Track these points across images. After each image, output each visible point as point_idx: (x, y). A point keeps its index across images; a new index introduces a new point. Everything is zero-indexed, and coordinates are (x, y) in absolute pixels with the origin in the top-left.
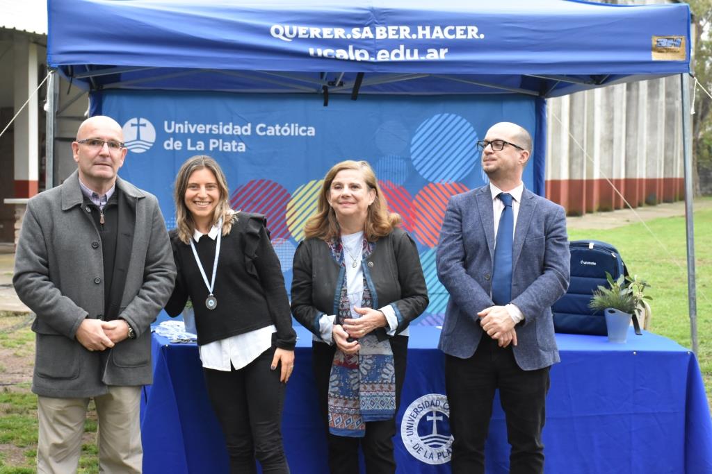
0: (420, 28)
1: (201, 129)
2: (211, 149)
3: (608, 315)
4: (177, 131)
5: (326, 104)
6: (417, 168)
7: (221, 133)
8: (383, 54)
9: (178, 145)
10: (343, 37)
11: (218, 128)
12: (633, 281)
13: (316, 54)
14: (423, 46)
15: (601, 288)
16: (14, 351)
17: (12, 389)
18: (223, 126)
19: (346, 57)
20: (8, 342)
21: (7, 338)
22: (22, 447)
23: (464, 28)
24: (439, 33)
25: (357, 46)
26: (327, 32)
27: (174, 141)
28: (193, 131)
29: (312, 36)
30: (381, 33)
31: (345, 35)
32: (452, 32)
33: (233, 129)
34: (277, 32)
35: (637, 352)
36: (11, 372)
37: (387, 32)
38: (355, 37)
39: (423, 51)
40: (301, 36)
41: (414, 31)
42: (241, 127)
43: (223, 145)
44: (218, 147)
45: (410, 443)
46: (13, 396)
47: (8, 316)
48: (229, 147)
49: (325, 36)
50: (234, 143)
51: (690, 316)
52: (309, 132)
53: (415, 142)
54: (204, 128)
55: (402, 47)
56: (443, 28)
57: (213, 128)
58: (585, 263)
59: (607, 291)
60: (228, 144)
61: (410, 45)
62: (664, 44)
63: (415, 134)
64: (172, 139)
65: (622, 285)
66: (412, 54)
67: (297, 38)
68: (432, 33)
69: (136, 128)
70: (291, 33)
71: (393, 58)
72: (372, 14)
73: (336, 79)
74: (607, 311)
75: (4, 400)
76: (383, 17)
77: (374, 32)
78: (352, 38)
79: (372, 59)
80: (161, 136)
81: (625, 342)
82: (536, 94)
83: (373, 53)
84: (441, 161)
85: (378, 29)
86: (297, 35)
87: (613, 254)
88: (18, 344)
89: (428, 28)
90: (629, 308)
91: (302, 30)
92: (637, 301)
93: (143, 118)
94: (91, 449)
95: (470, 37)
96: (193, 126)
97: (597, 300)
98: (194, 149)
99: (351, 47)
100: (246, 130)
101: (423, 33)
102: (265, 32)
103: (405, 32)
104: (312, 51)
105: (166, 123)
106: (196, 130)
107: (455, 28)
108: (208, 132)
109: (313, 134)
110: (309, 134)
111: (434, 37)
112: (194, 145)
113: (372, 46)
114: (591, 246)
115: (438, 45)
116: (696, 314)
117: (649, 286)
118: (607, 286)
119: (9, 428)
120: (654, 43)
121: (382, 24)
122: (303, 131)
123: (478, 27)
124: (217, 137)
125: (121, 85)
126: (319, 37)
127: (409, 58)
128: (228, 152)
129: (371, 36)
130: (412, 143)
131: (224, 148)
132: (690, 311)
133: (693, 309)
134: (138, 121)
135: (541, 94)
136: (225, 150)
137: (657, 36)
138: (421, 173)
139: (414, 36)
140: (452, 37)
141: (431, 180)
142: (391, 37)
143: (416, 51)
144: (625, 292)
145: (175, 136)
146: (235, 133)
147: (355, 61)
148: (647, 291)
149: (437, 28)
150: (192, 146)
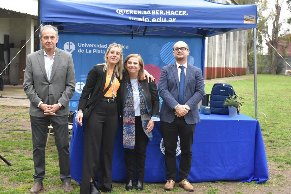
0: (166, 11)
1: (90, 46)
2: (94, 52)
3: (229, 108)
4: (82, 46)
5: (132, 38)
6: (162, 60)
7: (97, 47)
8: (154, 20)
9: (83, 51)
10: (141, 14)
11: (96, 46)
12: (238, 97)
13: (131, 19)
14: (167, 17)
15: (227, 99)
16: (27, 120)
17: (27, 132)
18: (98, 45)
19: (141, 20)
20: (25, 117)
21: (24, 115)
22: (30, 151)
23: (181, 11)
24: (173, 13)
25: (145, 17)
26: (135, 12)
27: (81, 50)
28: (88, 46)
29: (130, 13)
30: (154, 12)
31: (141, 13)
32: (177, 13)
33: (101, 46)
34: (119, 11)
35: (239, 120)
36: (26, 126)
37: (155, 12)
38: (145, 14)
39: (167, 19)
40: (126, 13)
41: (164, 12)
42: (104, 45)
43: (98, 51)
44: (96, 52)
45: (163, 150)
46: (27, 134)
47: (24, 108)
48: (99, 52)
49: (135, 13)
50: (101, 51)
51: (255, 109)
52: (126, 47)
53: (162, 51)
54: (91, 45)
55: (160, 17)
56: (174, 11)
57: (95, 45)
58: (222, 91)
59: (229, 100)
60: (100, 51)
61: (163, 17)
62: (248, 18)
63: (161, 49)
64: (81, 49)
65: (234, 98)
66: (164, 20)
67: (125, 14)
68: (170, 13)
69: (69, 45)
70: (123, 12)
71: (157, 21)
72: (151, 6)
73: (137, 29)
74: (229, 107)
75: (24, 135)
76: (154, 7)
77: (151, 12)
78: (144, 14)
79: (150, 21)
80: (77, 48)
81: (235, 117)
82: (202, 36)
83: (151, 19)
84: (170, 57)
85: (152, 11)
86: (125, 13)
87: (231, 88)
88: (28, 117)
89: (169, 11)
90: (236, 106)
91: (127, 11)
92: (239, 104)
93: (71, 42)
94: (54, 152)
95: (183, 14)
96: (88, 45)
97: (226, 103)
98: (88, 52)
99: (143, 17)
100: (106, 46)
101: (168, 13)
102: (114, 11)
103: (161, 12)
104: (130, 18)
105: (79, 44)
106: (89, 46)
107: (178, 12)
108: (93, 47)
109: (128, 48)
110: (126, 48)
111: (171, 14)
112: (88, 51)
113: (150, 17)
114: (224, 85)
115: (173, 17)
116: (257, 109)
117: (243, 98)
118: (229, 98)
119: (26, 144)
120: (245, 18)
121: (154, 10)
122: (125, 47)
123: (186, 11)
124: (96, 48)
125: (64, 31)
126: (133, 13)
127: (163, 21)
128: (99, 54)
129: (150, 14)
130: (161, 51)
131: (98, 52)
132: (255, 108)
133: (256, 107)
134: (69, 43)
135: (204, 36)
136: (98, 53)
137: (246, 15)
138: (164, 62)
139: (165, 14)
140: (177, 14)
141: (167, 64)
142: (157, 14)
143: (165, 19)
144: (235, 100)
145: (82, 48)
146: (102, 47)
147: (145, 22)
148: (243, 100)
149: (172, 11)
150: (87, 52)
